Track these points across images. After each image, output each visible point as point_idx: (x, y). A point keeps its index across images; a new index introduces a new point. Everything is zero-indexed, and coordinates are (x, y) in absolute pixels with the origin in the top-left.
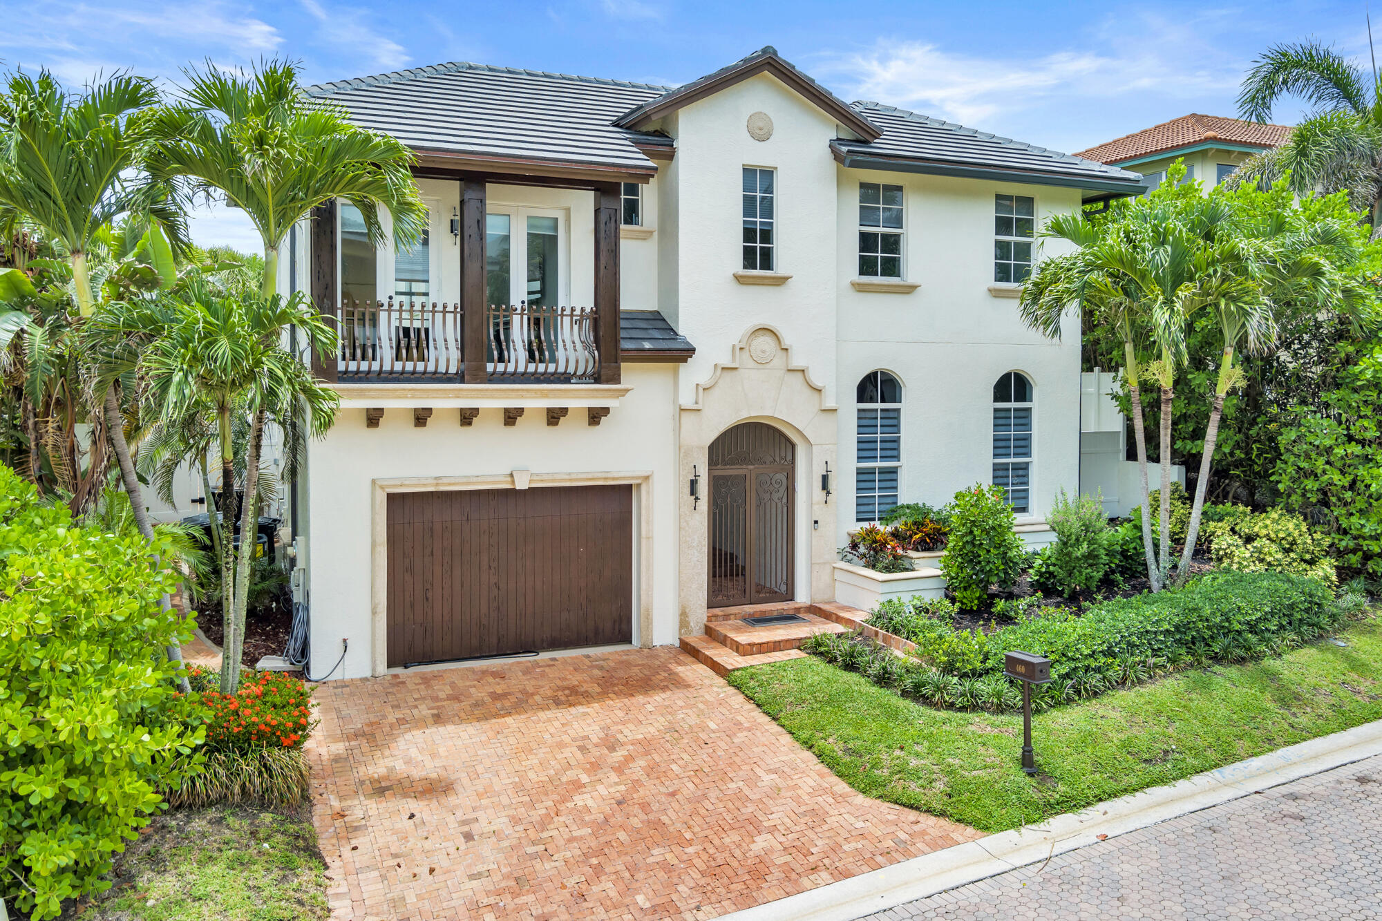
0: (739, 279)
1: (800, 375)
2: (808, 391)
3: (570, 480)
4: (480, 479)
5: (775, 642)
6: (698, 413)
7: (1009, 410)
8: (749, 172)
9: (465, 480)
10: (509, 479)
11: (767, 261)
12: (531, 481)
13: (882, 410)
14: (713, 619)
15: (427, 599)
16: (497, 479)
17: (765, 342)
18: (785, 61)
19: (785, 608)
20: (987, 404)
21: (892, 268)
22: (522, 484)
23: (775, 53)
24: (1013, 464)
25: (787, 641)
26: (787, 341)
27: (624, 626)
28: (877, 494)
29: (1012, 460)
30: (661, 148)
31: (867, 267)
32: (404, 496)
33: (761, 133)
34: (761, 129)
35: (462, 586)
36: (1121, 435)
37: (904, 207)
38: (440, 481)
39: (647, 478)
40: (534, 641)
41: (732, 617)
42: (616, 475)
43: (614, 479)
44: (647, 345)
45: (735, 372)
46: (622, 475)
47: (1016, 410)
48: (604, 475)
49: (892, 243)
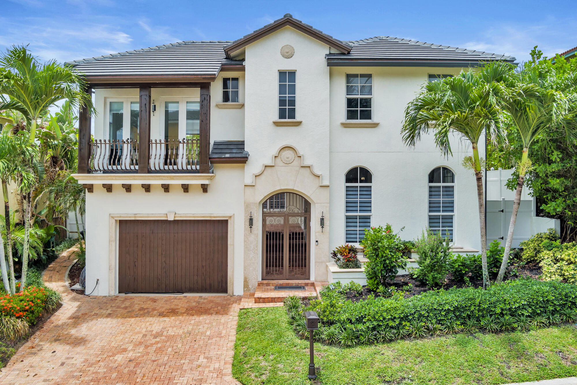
0: (276, 124)
1: (308, 169)
2: (313, 177)
3: (194, 217)
4: (153, 215)
5: (272, 298)
6: (253, 187)
7: (439, 187)
8: (282, 74)
9: (146, 215)
10: (166, 216)
11: (292, 114)
12: (175, 217)
13: (360, 187)
14: (261, 285)
15: (135, 266)
16: (161, 215)
17: (288, 154)
18: (296, 20)
19: (300, 283)
20: (425, 184)
21: (367, 115)
22: (171, 218)
23: (291, 16)
24: (442, 216)
25: (279, 298)
26: (301, 152)
27: (224, 285)
28: (358, 229)
29: (441, 214)
30: (238, 66)
31: (351, 115)
32: (126, 221)
33: (288, 54)
34: (287, 53)
35: (150, 261)
36: (533, 201)
37: (372, 85)
38: (136, 216)
39: (231, 217)
40: (181, 288)
41: (271, 285)
42: (215, 215)
43: (214, 217)
44: (227, 155)
45: (273, 168)
46: (218, 215)
47: (443, 187)
48: (209, 215)
49: (367, 103)
